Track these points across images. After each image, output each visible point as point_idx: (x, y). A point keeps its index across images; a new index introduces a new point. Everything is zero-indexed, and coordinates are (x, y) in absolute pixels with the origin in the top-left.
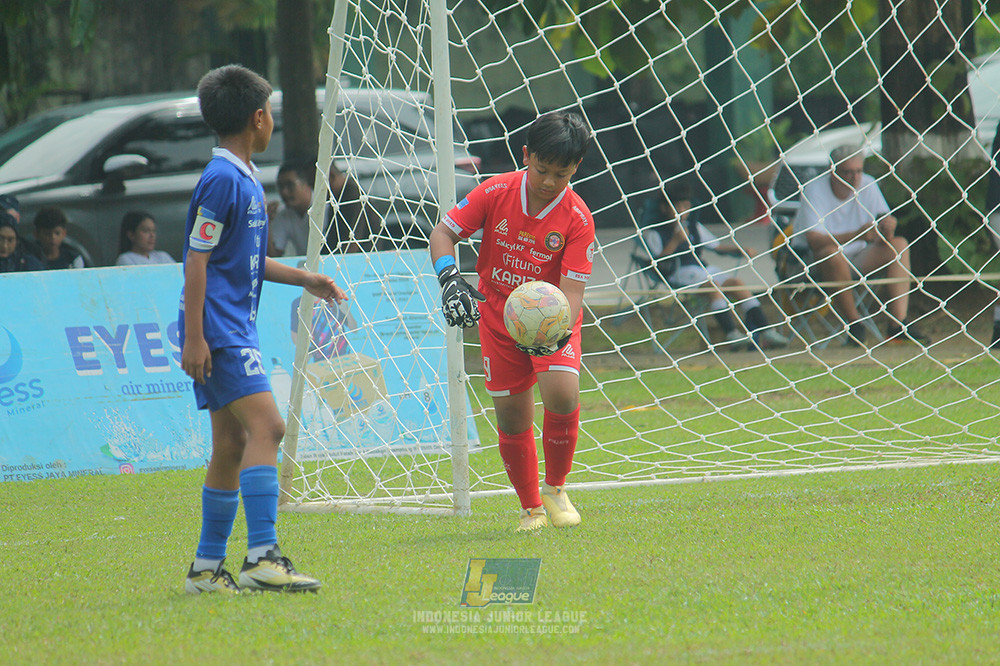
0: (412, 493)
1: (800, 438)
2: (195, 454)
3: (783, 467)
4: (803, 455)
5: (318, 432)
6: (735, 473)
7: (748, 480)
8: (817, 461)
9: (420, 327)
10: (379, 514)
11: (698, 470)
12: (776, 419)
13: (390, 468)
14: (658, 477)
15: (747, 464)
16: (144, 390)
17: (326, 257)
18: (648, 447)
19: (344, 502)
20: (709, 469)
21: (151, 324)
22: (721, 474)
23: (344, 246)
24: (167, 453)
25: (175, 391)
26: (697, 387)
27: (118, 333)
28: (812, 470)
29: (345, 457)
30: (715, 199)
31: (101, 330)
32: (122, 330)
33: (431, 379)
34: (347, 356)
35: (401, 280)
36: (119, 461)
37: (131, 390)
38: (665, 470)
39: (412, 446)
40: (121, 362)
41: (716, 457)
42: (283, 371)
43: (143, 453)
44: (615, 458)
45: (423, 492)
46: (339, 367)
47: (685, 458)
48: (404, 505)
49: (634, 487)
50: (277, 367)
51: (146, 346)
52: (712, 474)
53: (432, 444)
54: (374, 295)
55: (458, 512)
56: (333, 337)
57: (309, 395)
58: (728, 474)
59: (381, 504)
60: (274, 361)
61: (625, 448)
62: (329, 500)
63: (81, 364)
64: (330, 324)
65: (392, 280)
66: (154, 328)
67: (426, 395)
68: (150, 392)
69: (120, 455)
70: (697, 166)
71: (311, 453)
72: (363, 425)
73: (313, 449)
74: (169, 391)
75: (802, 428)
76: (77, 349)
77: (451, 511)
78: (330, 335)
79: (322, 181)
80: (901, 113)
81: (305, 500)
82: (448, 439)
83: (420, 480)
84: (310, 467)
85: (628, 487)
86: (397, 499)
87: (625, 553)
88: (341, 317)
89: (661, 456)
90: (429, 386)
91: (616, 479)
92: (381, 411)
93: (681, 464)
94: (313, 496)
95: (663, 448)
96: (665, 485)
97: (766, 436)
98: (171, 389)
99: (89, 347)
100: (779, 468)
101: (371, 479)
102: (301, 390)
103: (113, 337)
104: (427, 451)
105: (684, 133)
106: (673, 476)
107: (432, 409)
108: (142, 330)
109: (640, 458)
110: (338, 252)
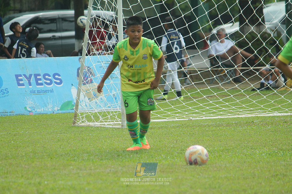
0: (110, 122)
1: (216, 108)
2: (50, 110)
3: (212, 116)
4: (217, 113)
5: (84, 105)
6: (198, 118)
7: (202, 119)
8: (221, 115)
9: (112, 76)
10: (101, 127)
11: (188, 117)
12: (211, 103)
13: (104, 115)
14: (177, 118)
15: (202, 115)
16: (36, 92)
17: (87, 56)
18: (175, 110)
19: (91, 124)
20: (191, 116)
21: (38, 74)
22: (195, 118)
23: (92, 54)
24: (42, 109)
25: (45, 92)
26: (189, 94)
27: (29, 76)
28: (220, 117)
29: (91, 112)
30: (195, 43)
31: (25, 75)
32: (31, 75)
33: (115, 91)
34: (92, 84)
35: (107, 63)
36: (29, 111)
37: (33, 92)
38: (179, 116)
39: (110, 109)
40: (30, 84)
41: (193, 113)
42: (74, 87)
43: (36, 109)
44: (166, 113)
45: (113, 121)
46: (90, 87)
47: (185, 113)
48: (108, 125)
49: (171, 121)
50: (73, 86)
51: (37, 80)
52: (192, 118)
53: (115, 108)
54: (100, 67)
55: (123, 127)
56: (89, 79)
57: (82, 94)
58: (197, 118)
59: (101, 125)
60: (72, 85)
61: (168, 110)
62: (87, 123)
63: (19, 85)
64: (88, 75)
65: (105, 63)
66: (39, 75)
67: (114, 95)
68: (38, 93)
69: (29, 110)
70: (191, 34)
71: (82, 110)
72: (96, 103)
73: (82, 109)
74: (43, 92)
75: (217, 106)
76: (18, 80)
77: (121, 127)
78: (88, 78)
79: (86, 36)
80: (247, 21)
81: (80, 123)
82: (120, 107)
83: (112, 118)
84: (82, 114)
85: (169, 121)
86: (106, 123)
87: (169, 139)
88: (91, 73)
89: (178, 113)
90: (115, 92)
91: (166, 119)
92: (101, 99)
93: (184, 115)
94: (83, 122)
95: (179, 110)
96: (179, 121)
97: (208, 108)
98: (44, 92)
99: (21, 80)
100: (210, 117)
101: (98, 118)
102: (80, 93)
103: (28, 77)
104: (114, 110)
105: (187, 25)
106: (181, 118)
107: (116, 98)
108: (36, 75)
109: (172, 113)
110: (91, 55)
